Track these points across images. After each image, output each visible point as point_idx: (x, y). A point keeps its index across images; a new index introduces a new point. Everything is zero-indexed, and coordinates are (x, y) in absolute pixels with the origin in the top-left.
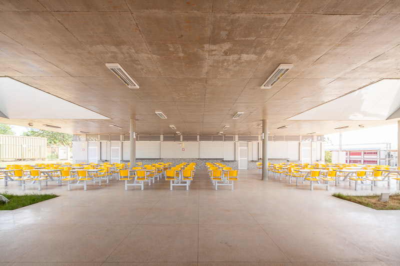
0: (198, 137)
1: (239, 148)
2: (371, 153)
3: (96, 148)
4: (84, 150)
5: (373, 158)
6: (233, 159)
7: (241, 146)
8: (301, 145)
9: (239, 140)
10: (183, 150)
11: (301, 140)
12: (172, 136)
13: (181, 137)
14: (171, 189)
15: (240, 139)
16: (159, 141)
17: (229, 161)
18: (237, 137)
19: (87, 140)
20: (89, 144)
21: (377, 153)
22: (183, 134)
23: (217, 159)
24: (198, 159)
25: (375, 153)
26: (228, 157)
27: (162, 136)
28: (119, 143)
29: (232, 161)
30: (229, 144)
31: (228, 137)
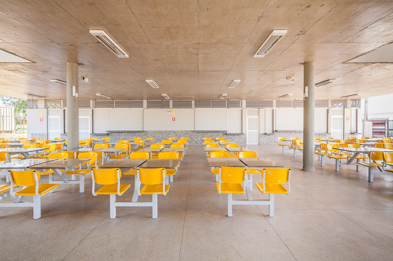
0: (193, 102)
1: (247, 117)
2: (378, 124)
3: (59, 117)
4: (41, 120)
5: (380, 129)
6: (239, 132)
7: (250, 115)
8: (330, 113)
9: (247, 106)
10: (174, 119)
11: (330, 105)
12: (158, 102)
13: (171, 102)
14: (113, 214)
15: (249, 105)
16: (142, 109)
17: (234, 135)
18: (244, 102)
19: (46, 107)
20: (50, 112)
21: (384, 123)
22: (173, 98)
23: (217, 132)
24: (194, 132)
25: (382, 124)
26: (234, 129)
27: (145, 102)
28: (89, 110)
29: (238, 134)
30: (234, 112)
31: (232, 103)
